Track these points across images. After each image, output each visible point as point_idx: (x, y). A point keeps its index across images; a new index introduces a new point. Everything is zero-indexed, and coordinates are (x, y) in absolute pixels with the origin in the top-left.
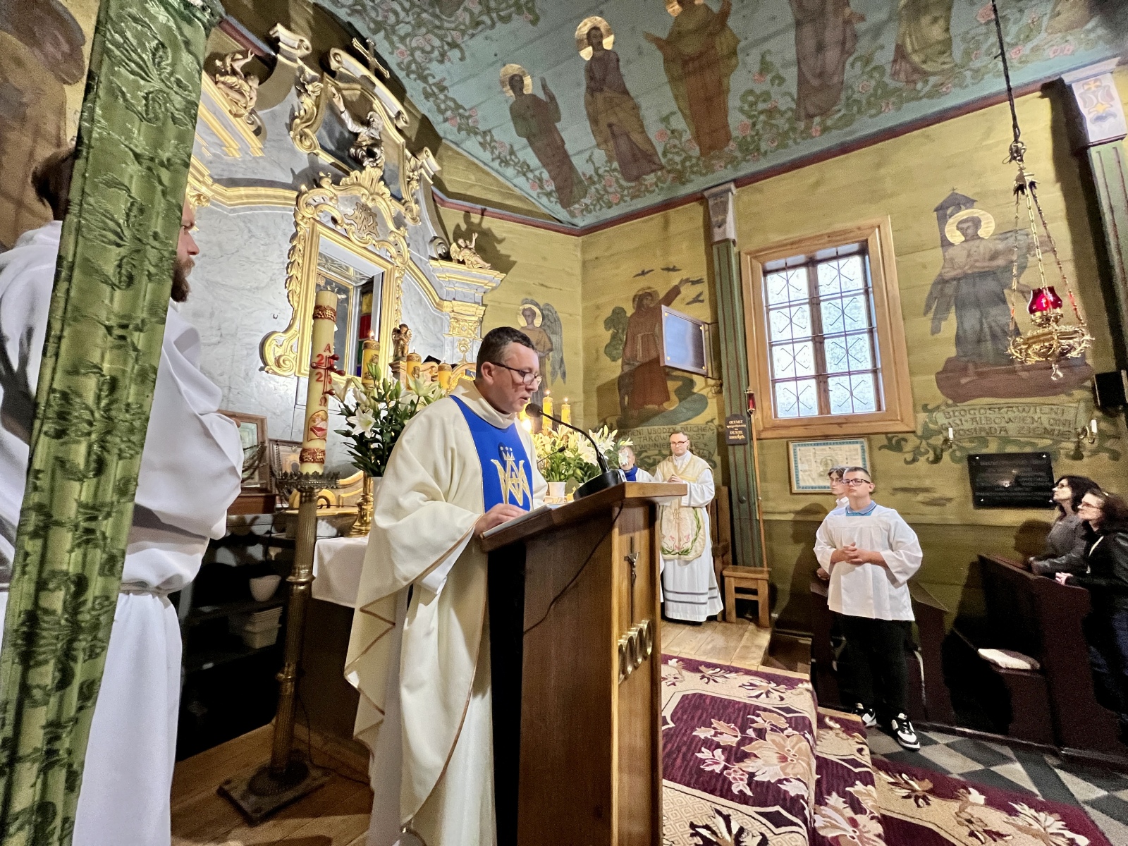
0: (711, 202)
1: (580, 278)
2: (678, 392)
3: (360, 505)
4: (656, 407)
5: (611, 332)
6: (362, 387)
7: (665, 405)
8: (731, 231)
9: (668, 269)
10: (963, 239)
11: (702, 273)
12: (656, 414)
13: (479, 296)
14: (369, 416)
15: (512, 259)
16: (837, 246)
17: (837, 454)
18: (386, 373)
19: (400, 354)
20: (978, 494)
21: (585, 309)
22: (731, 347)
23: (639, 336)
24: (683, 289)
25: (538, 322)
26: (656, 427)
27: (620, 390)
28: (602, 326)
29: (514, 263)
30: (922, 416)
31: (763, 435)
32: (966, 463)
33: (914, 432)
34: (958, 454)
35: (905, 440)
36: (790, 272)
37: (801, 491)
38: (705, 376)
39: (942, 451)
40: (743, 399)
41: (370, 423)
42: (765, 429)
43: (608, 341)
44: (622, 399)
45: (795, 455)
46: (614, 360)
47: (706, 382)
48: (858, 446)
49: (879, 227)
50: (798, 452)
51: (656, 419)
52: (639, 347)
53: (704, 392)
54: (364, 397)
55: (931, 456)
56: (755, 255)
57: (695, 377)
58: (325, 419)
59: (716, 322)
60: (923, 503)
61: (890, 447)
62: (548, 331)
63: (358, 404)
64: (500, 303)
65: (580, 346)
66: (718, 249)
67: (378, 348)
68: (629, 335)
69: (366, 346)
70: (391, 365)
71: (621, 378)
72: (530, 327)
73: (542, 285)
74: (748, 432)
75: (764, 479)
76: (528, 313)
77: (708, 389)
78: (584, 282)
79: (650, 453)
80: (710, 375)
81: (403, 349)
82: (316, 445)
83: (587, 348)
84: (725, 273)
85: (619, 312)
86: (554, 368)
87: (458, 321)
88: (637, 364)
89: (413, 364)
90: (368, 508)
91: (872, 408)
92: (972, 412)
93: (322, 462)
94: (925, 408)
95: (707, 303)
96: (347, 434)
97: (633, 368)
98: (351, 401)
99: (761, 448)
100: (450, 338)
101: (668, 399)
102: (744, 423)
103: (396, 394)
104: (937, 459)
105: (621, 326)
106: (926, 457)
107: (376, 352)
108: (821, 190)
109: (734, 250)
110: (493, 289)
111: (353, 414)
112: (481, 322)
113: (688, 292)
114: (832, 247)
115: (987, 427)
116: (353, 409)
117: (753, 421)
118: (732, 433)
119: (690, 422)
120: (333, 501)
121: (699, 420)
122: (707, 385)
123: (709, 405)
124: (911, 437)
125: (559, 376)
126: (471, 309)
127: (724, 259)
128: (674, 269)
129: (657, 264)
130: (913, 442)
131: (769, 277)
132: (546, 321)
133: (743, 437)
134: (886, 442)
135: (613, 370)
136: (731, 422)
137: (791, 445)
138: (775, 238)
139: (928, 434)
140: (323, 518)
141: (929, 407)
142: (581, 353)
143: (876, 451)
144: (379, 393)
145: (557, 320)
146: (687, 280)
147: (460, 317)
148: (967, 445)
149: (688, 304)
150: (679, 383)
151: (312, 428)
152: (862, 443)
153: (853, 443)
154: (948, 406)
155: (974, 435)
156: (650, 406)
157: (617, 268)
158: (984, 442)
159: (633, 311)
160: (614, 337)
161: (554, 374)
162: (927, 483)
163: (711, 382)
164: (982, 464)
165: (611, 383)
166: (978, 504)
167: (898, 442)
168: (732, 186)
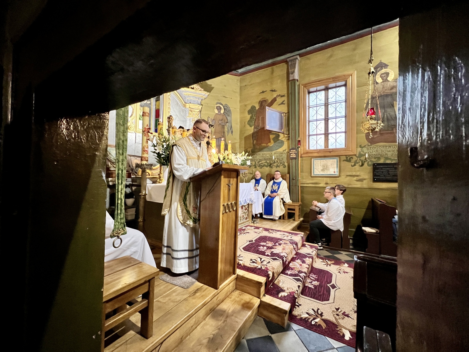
0: (290, 63)
1: (239, 93)
2: (273, 139)
3: (159, 174)
4: (265, 145)
5: (250, 115)
6: (158, 137)
7: (269, 144)
8: (296, 76)
9: (272, 91)
10: (382, 81)
11: (285, 92)
12: (265, 147)
13: (200, 101)
14: (161, 147)
15: (212, 86)
16: (336, 83)
17: (328, 163)
18: (165, 133)
19: (170, 126)
20: (374, 177)
21: (241, 106)
22: (293, 123)
23: (261, 117)
24: (277, 99)
25: (222, 111)
26: (265, 152)
27: (253, 138)
28: (247, 113)
29: (213, 88)
30: (359, 149)
31: (303, 156)
32: (372, 167)
33: (355, 155)
34: (370, 163)
35: (352, 158)
36: (318, 93)
37: (314, 176)
38: (283, 133)
39: (365, 162)
40: (296, 143)
41: (161, 149)
42: (304, 154)
43: (249, 119)
44: (253, 142)
45: (313, 163)
46: (251, 126)
47: (284, 135)
48: (336, 160)
49: (352, 75)
50: (315, 162)
51: (265, 149)
52: (260, 121)
53: (283, 139)
54: (159, 141)
55: (361, 164)
56: (305, 86)
57: (280, 134)
58: (148, 148)
59: (289, 112)
60: (356, 180)
61: (347, 160)
62: (226, 115)
63: (157, 143)
64: (208, 104)
65: (239, 121)
66: (291, 83)
67: (162, 125)
68: (257, 117)
69: (159, 124)
70: (167, 130)
71: (253, 134)
72: (219, 113)
73: (224, 97)
74: (297, 154)
75: (302, 172)
76: (218, 108)
77: (285, 138)
78: (241, 95)
79: (263, 162)
80: (285, 133)
81: (171, 124)
82: (145, 155)
83: (241, 122)
84: (293, 93)
85: (253, 108)
86: (228, 129)
87: (192, 111)
88: (259, 128)
89: (174, 130)
90: (161, 175)
91: (343, 146)
92: (377, 148)
93: (147, 161)
94: (361, 147)
95: (286, 105)
96: (154, 152)
97: (258, 130)
98: (155, 142)
99: (302, 160)
100: (189, 118)
101: (270, 142)
102: (296, 151)
103: (168, 140)
104: (362, 165)
105: (254, 113)
106: (359, 164)
107: (162, 126)
108: (332, 59)
109: (297, 83)
110: (205, 99)
111: (156, 146)
112: (201, 112)
113: (279, 100)
114: (334, 83)
115: (381, 153)
116: (156, 145)
117: (299, 151)
118: (291, 155)
119: (278, 150)
120: (150, 174)
121: (281, 150)
122: (284, 137)
123: (285, 144)
124: (354, 157)
125: (230, 132)
126: (196, 107)
127: (293, 88)
128: (275, 91)
129: (268, 89)
130: (355, 158)
131: (311, 94)
132: (225, 111)
133: (295, 156)
134: (346, 159)
135: (251, 130)
136: (291, 151)
137: (312, 159)
138: (313, 79)
139: (361, 155)
140: (148, 178)
141: (362, 146)
142: (239, 124)
143: (342, 162)
144: (163, 140)
145: (230, 111)
146: (279, 95)
147: (192, 110)
148: (373, 160)
149: (279, 105)
150: (275, 136)
151: (144, 151)
152: (337, 159)
153: (334, 159)
154: (369, 146)
155: (376, 156)
156: (263, 145)
157: (253, 90)
158: (379, 158)
159: (259, 107)
160: (251, 118)
161: (228, 132)
162: (358, 173)
163: (286, 136)
164: (377, 167)
165: (250, 135)
166: (374, 181)
167: (350, 159)
168: (298, 57)
